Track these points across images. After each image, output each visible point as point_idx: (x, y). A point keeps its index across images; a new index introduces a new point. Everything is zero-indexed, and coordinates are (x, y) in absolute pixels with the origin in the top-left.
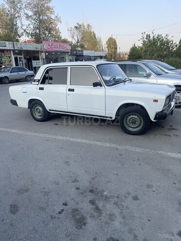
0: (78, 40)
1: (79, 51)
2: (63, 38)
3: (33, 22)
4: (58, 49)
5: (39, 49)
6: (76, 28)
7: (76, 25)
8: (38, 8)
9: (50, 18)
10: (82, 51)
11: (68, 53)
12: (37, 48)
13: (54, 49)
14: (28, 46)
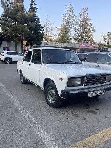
0: (108, 42)
1: (105, 49)
2: (95, 41)
3: (79, 32)
4: (89, 47)
5: (76, 47)
6: (108, 35)
7: (108, 33)
8: (83, 25)
9: (89, 30)
10: (107, 49)
11: (96, 49)
12: (75, 46)
13: (86, 47)
14: (70, 45)
